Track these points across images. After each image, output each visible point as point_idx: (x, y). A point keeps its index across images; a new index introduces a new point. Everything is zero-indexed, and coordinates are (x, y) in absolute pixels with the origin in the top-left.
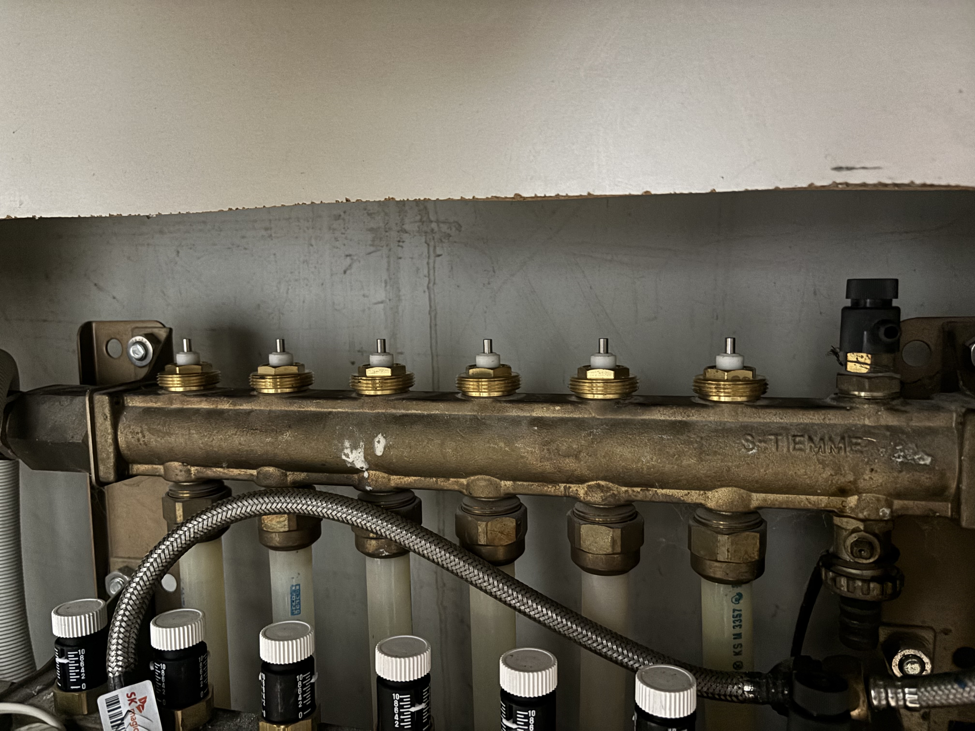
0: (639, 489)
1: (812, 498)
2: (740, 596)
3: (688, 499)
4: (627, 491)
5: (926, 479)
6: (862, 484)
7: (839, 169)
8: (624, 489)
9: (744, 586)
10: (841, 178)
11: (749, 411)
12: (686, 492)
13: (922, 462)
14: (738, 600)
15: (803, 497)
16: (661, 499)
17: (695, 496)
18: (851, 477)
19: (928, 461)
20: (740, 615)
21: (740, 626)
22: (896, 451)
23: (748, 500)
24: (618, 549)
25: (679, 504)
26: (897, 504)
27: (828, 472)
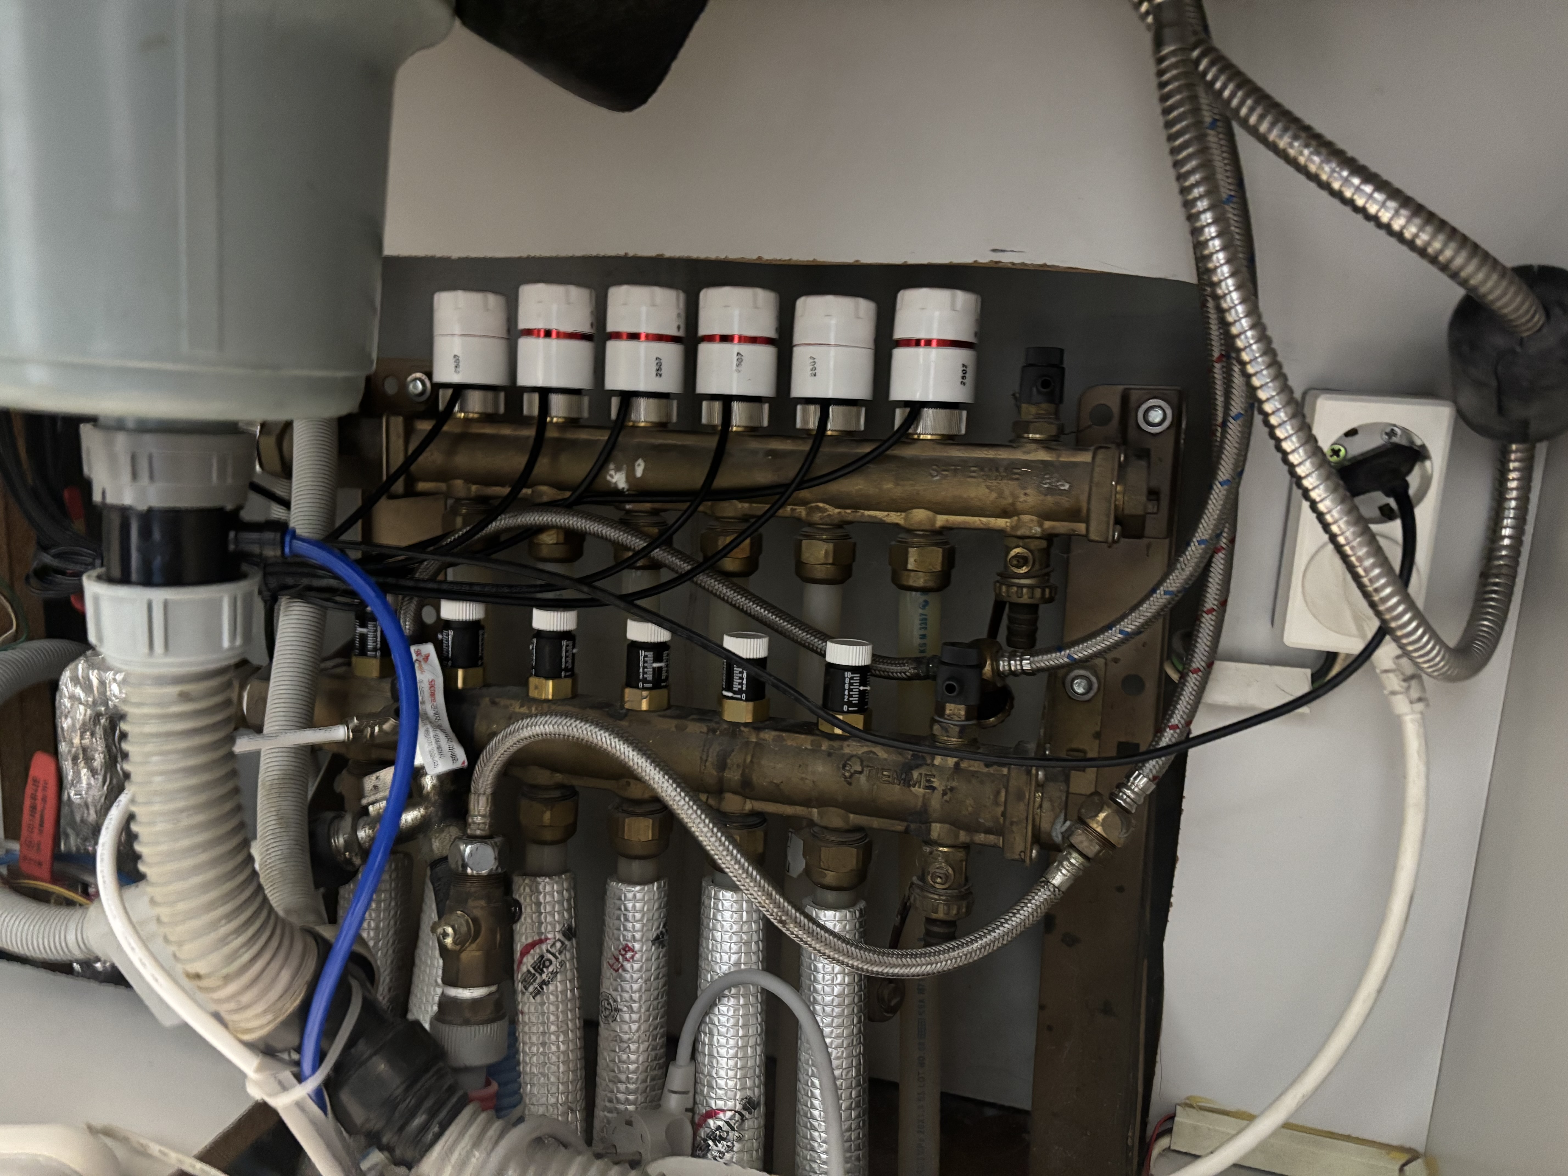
0: (849, 511)
1: (984, 519)
2: (926, 603)
3: (889, 520)
4: (840, 513)
5: (1065, 502)
6: (1020, 506)
7: (994, 250)
8: (837, 510)
9: (931, 594)
10: (997, 257)
11: (938, 447)
12: (886, 513)
13: (1062, 488)
14: (924, 607)
15: (976, 519)
16: (866, 520)
17: (894, 518)
18: (1010, 500)
19: (1067, 487)
20: (926, 619)
21: (926, 628)
22: (1044, 479)
23: (933, 521)
24: (830, 561)
25: (881, 524)
26: (1048, 524)
27: (994, 495)
